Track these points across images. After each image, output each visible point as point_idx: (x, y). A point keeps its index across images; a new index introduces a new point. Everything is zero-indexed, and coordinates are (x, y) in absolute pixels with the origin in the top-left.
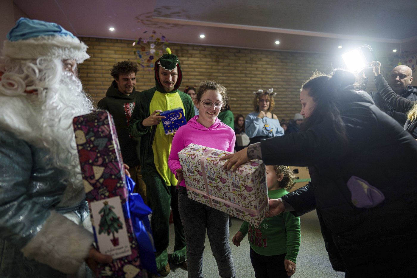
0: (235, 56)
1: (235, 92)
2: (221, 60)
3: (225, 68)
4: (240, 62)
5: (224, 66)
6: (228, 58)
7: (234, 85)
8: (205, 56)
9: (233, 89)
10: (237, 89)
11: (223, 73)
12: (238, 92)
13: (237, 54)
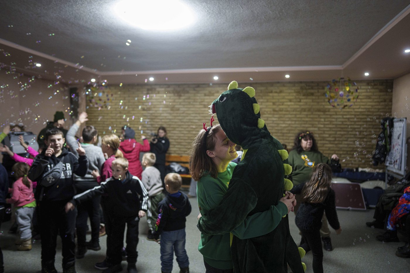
0: (194, 90)
1: (194, 121)
2: (183, 95)
3: (186, 101)
4: (199, 95)
5: (184, 99)
6: (188, 92)
7: (193, 115)
8: (169, 92)
9: (192, 118)
10: (196, 118)
11: (184, 105)
12: (197, 121)
13: (196, 89)
